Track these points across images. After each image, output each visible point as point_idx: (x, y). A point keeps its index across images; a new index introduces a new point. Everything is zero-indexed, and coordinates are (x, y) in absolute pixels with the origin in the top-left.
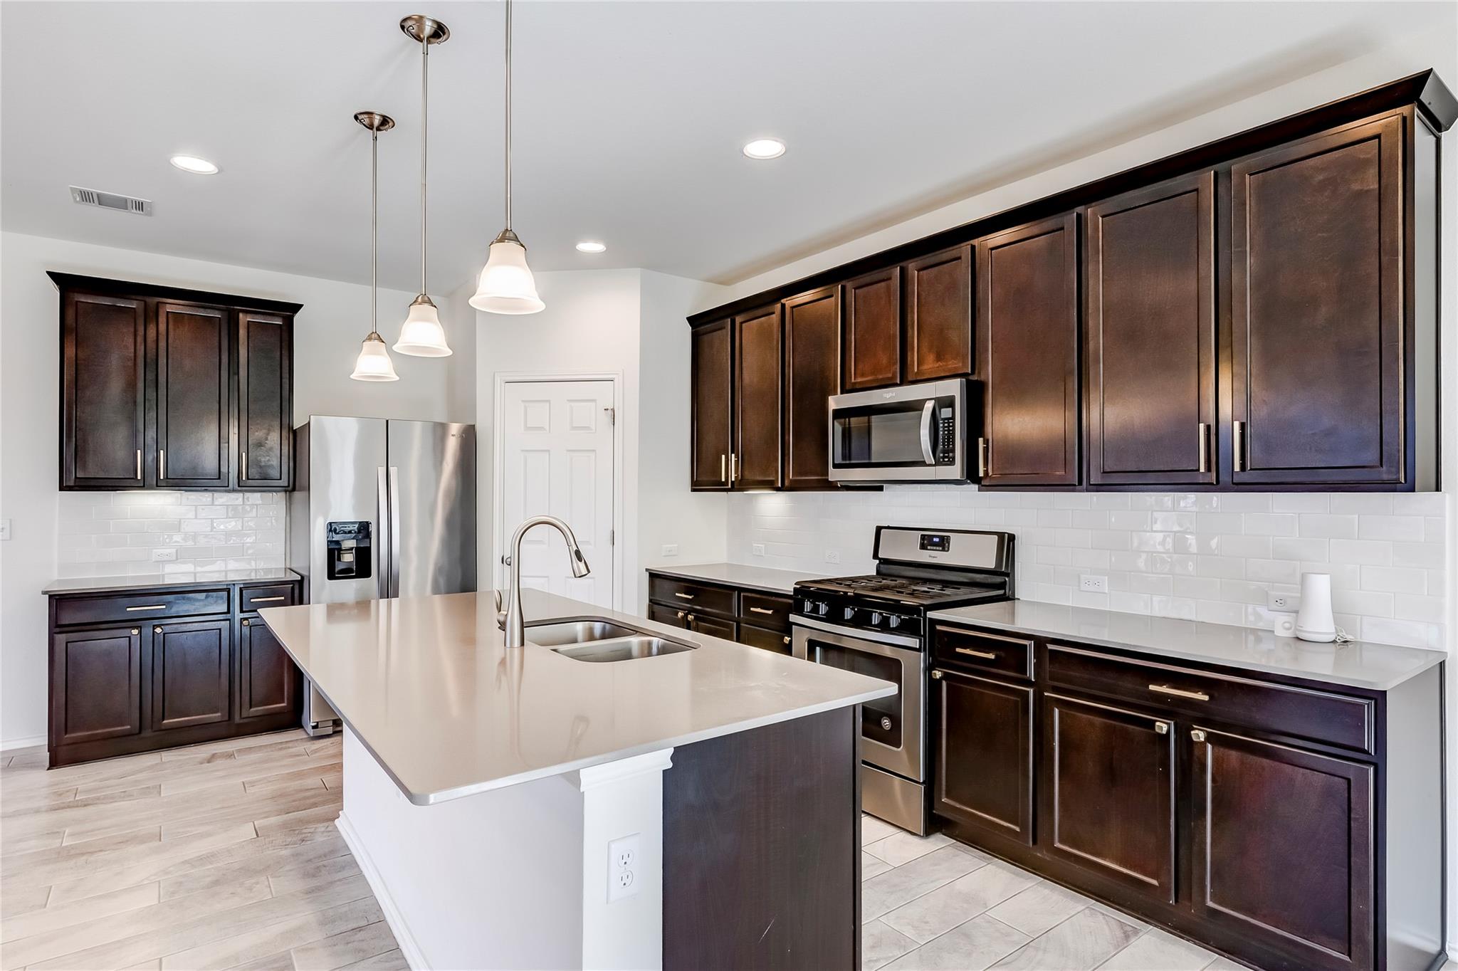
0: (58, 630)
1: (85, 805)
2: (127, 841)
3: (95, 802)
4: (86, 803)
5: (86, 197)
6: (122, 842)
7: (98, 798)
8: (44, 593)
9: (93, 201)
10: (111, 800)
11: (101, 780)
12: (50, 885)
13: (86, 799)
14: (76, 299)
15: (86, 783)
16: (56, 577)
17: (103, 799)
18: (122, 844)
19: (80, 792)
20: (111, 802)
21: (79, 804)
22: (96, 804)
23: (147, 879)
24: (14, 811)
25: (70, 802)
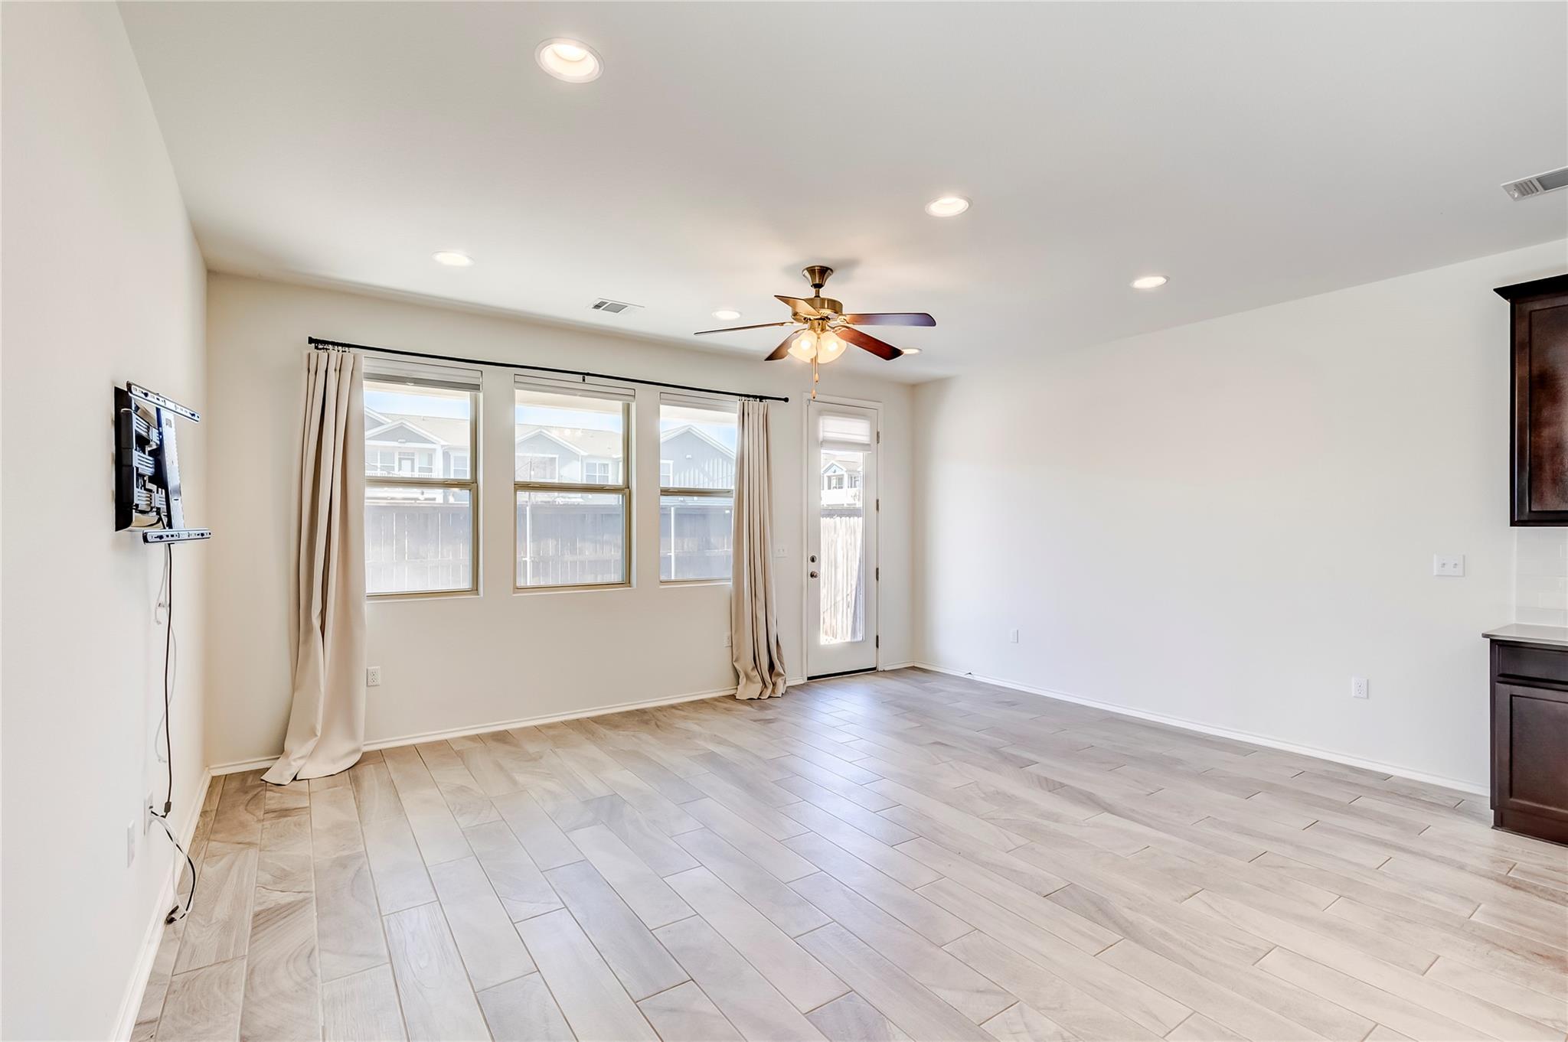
0: (1501, 679)
1: (1515, 888)
2: (1548, 958)
3: (1528, 889)
4: (1518, 885)
5: (1525, 189)
6: (1541, 955)
7: (1535, 887)
8: (1485, 636)
9: (1523, 186)
10: (1550, 897)
11: (1549, 868)
12: (1440, 954)
13: (1520, 880)
14: (1529, 309)
15: (1529, 863)
16: (1513, 620)
17: (1542, 891)
18: (1539, 957)
19: (1517, 870)
20: (1548, 900)
21: (1509, 883)
22: (1529, 892)
23: (1552, 1020)
24: (1440, 856)
25: (1500, 875)
